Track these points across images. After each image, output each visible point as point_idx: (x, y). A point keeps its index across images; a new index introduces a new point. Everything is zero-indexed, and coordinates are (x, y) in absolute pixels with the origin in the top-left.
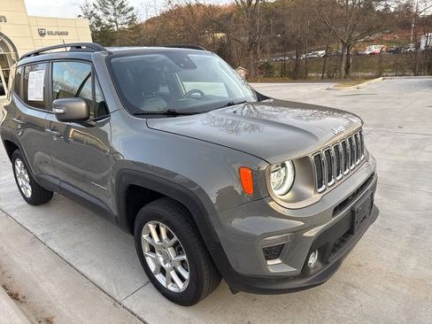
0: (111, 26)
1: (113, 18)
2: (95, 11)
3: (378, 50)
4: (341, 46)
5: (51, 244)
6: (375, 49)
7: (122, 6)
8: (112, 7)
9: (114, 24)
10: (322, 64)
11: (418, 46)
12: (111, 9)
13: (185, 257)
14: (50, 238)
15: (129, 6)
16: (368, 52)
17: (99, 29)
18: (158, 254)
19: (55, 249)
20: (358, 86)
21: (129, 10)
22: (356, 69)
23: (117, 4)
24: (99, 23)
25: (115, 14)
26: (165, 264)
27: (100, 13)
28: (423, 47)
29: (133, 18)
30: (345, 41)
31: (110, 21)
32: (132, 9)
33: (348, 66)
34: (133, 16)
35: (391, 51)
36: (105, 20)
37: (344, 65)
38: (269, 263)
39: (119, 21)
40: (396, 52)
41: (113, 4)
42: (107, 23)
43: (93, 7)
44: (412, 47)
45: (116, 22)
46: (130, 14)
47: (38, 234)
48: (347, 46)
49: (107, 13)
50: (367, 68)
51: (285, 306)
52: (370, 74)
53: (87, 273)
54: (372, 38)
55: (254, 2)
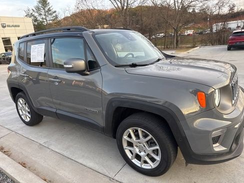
0: (43, 22)
1: (44, 17)
2: (34, 13)
3: (191, 33)
4: (173, 31)
5: (52, 147)
6: (190, 32)
7: (49, 10)
8: (43, 11)
9: (45, 20)
10: (163, 41)
11: (211, 30)
12: (43, 12)
13: (158, 147)
14: (51, 145)
15: (54, 10)
16: (186, 34)
17: (36, 23)
18: (135, 147)
19: (57, 150)
20: (188, 51)
21: (54, 13)
22: (182, 43)
23: (46, 9)
24: (36, 20)
25: (45, 15)
26: (140, 152)
27: (36, 14)
28: (214, 30)
29: (56, 17)
30: (176, 28)
31: (43, 19)
32: (55, 12)
33: (177, 41)
34: (56, 16)
35: (197, 33)
36: (39, 18)
37: (175, 41)
38: (214, 145)
39: (48, 19)
40: (201, 33)
41: (44, 9)
42: (41, 20)
43: (32, 11)
44: (208, 31)
45: (46, 19)
46: (54, 15)
47: (42, 143)
48: (176, 31)
49: (41, 14)
50: (187, 43)
51: (211, 171)
52: (189, 45)
53: (84, 163)
54: (189, 26)
55: (125, 8)
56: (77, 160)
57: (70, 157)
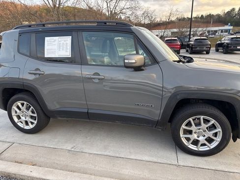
13: (220, 130)
18: (194, 134)
55: (57, 6)
56: (128, 157)
57: (118, 155)
